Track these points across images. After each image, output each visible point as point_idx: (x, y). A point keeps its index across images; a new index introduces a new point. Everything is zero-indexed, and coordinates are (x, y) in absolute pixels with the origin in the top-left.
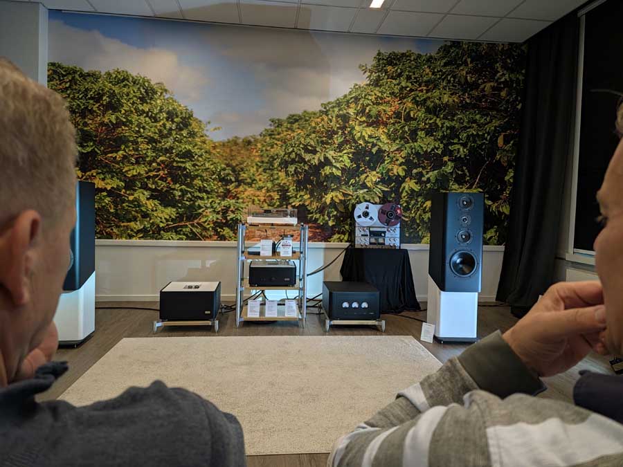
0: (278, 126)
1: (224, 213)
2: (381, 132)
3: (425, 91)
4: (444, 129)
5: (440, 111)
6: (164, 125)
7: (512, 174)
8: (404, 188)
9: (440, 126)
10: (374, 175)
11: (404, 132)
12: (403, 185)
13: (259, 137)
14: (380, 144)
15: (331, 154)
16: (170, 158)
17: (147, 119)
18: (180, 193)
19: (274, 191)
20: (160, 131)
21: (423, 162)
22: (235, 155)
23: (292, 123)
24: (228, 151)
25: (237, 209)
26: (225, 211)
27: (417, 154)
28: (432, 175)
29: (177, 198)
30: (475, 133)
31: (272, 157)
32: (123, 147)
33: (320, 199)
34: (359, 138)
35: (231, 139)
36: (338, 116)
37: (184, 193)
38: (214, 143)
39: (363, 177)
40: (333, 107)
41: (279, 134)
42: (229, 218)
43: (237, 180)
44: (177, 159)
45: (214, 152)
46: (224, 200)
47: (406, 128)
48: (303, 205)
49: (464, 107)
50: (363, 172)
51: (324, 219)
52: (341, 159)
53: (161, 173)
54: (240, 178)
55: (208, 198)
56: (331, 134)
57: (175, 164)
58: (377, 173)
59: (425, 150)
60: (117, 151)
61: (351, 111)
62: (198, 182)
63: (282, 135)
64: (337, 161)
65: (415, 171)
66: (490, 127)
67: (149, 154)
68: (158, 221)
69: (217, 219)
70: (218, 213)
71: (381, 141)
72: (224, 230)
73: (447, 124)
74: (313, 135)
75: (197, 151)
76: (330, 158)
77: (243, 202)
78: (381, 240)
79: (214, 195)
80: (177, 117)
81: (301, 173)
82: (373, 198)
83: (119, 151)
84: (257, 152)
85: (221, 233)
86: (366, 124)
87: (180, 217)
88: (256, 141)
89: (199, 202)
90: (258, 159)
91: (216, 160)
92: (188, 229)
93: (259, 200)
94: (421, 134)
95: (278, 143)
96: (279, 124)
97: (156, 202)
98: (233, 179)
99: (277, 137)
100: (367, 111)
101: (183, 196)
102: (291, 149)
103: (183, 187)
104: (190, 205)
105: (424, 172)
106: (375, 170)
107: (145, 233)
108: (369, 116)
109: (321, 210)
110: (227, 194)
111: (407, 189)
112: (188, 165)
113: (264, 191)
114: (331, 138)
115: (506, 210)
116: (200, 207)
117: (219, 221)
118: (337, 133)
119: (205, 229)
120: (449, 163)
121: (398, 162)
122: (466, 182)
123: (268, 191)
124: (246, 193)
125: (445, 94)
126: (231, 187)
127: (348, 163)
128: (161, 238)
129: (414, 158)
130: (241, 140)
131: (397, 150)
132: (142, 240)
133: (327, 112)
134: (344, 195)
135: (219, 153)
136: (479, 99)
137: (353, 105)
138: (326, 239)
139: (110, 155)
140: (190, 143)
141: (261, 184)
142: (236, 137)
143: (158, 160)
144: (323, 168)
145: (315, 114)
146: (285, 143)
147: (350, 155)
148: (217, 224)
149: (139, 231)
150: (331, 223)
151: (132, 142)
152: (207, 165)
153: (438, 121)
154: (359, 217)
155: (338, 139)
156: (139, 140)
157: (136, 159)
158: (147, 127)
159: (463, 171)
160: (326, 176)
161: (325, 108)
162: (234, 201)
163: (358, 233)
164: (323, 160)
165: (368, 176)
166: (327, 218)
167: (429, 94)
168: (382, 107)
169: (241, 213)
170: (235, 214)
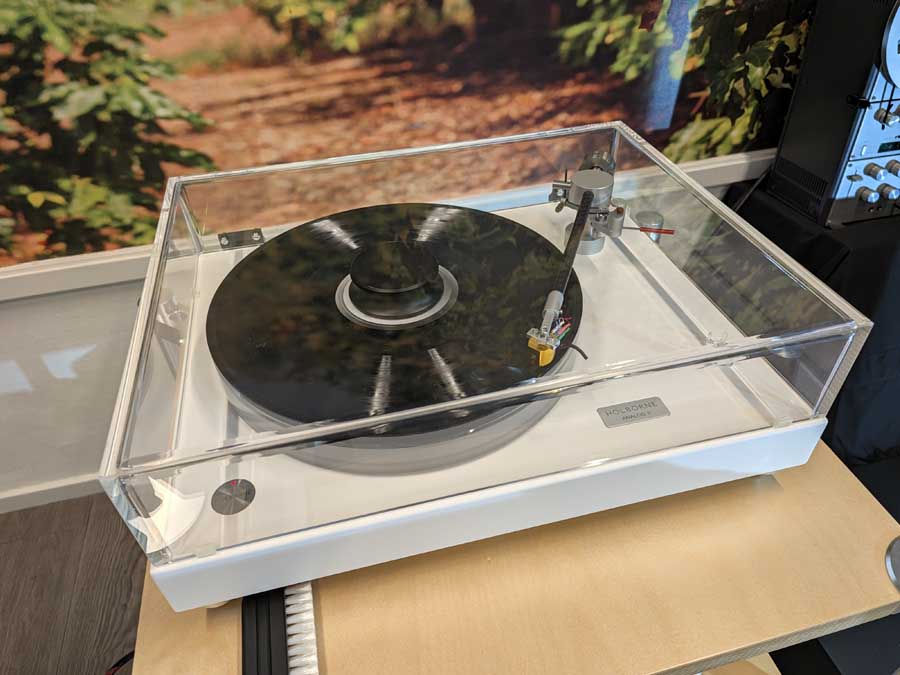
72: (68, 196)
85: (59, 215)
117: (8, 145)
163: (871, 131)
169: (138, 70)
170: (93, 83)
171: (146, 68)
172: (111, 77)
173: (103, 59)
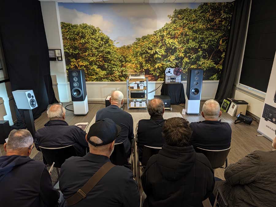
0: (139, 41)
1: (121, 72)
2: (176, 41)
3: (192, 24)
4: (199, 38)
5: (198, 31)
6: (100, 42)
7: (224, 54)
8: (184, 61)
9: (198, 37)
10: (173, 57)
11: (184, 40)
12: (183, 60)
13: (132, 45)
14: (175, 45)
15: (157, 50)
16: (103, 54)
17: (94, 41)
18: (107, 66)
19: (138, 64)
20: (99, 45)
21: (191, 52)
22: (124, 52)
23: (143, 39)
24: (122, 50)
25: (126, 71)
26: (122, 72)
27: (189, 48)
28: (194, 56)
29: (106, 68)
30: (211, 39)
31: (137, 52)
32: (88, 51)
33: (153, 67)
34: (168, 44)
35: (123, 46)
36: (160, 36)
37: (108, 66)
38: (117, 48)
39: (169, 58)
40: (158, 32)
41: (139, 43)
42: (123, 74)
43: (125, 61)
44: (105, 54)
45: (117, 51)
46: (121, 68)
47: (185, 39)
48: (148, 68)
49: (208, 29)
50: (169, 56)
51: (155, 73)
52: (161, 51)
53: (100, 59)
54: (126, 60)
55: (116, 67)
56: (157, 42)
57: (105, 56)
58: (174, 56)
59: (192, 47)
60: (86, 53)
61: (165, 34)
62: (112, 62)
63: (140, 44)
64: (160, 52)
65: (188, 55)
66: (217, 37)
67: (96, 53)
68: (101, 75)
69: (120, 74)
70: (120, 72)
71: (176, 44)
73: (201, 36)
74: (151, 43)
75: (111, 51)
76: (157, 51)
77: (128, 68)
78: (174, 81)
79: (118, 66)
80: (104, 39)
81: (147, 57)
82: (173, 65)
83: (86, 52)
84: (132, 50)
85: (121, 79)
86: (170, 38)
87: (108, 74)
88: (131, 46)
89: (113, 69)
90: (132, 53)
91: (118, 54)
92: (110, 78)
93: (133, 68)
94: (191, 41)
95: (139, 47)
96: (139, 40)
97: (100, 69)
98: (124, 60)
99: (139, 44)
100: (171, 33)
101: (108, 67)
102: (143, 49)
103: (108, 64)
104: (111, 70)
105: (191, 55)
106: (173, 55)
107: (97, 79)
108: (171, 35)
109: (154, 70)
110: (122, 66)
111: (185, 61)
112: (109, 56)
113: (134, 64)
114: (158, 44)
115: (221, 67)
116: (114, 70)
118: (160, 42)
119: (116, 78)
120: (201, 51)
121: (182, 52)
122: (206, 58)
123: (136, 64)
124: (129, 65)
125: (200, 24)
126: (123, 63)
127: (164, 53)
128: (102, 81)
129: (188, 50)
130: (126, 47)
131: (182, 47)
132: (96, 82)
133: (156, 34)
134: (162, 64)
135: (119, 51)
136: (213, 26)
137: (165, 31)
138: (156, 80)
139: (84, 54)
140: (109, 48)
141: (133, 62)
142: (124, 46)
143: (99, 55)
144: (155, 55)
145: (152, 35)
146: (141, 47)
147: (164, 50)
148: (120, 76)
149: (95, 79)
150: (157, 75)
151: (90, 49)
152: (115, 56)
153: (197, 36)
154: (167, 73)
155: (160, 44)
156: (93, 48)
157: (92, 55)
158: (95, 43)
159: (205, 54)
160: (156, 58)
161: (155, 33)
162: (124, 68)
163: (166, 78)
164: (155, 52)
165: (171, 57)
166: (156, 73)
167: (194, 25)
168: (176, 31)
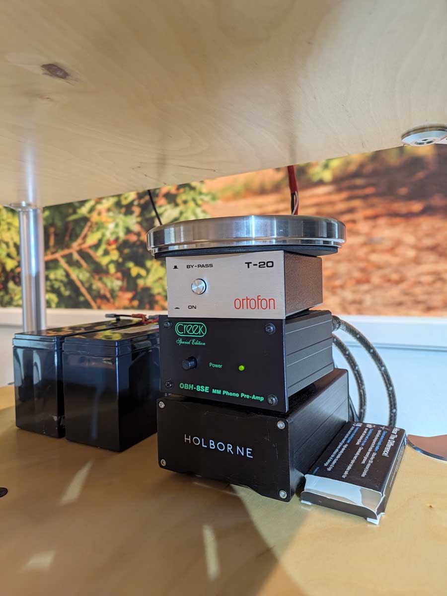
26: (148, 199)
69: (128, 231)
117: (133, 238)
169: (198, 198)
170: (177, 205)
171: (203, 197)
172: (185, 202)
173: (185, 192)
